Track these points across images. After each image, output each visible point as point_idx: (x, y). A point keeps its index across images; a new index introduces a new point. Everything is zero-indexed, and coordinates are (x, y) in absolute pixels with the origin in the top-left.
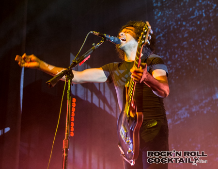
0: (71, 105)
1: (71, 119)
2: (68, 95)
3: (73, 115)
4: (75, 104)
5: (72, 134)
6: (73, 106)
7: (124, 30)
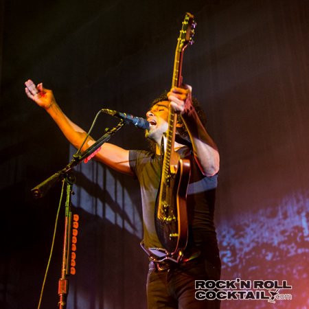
0: (72, 225)
1: (71, 247)
2: (67, 209)
3: (75, 240)
4: (77, 223)
5: (73, 272)
6: (74, 226)
7: (155, 107)
